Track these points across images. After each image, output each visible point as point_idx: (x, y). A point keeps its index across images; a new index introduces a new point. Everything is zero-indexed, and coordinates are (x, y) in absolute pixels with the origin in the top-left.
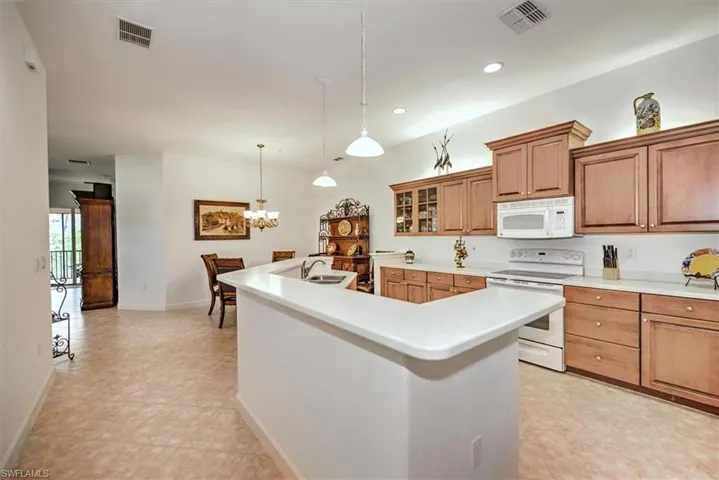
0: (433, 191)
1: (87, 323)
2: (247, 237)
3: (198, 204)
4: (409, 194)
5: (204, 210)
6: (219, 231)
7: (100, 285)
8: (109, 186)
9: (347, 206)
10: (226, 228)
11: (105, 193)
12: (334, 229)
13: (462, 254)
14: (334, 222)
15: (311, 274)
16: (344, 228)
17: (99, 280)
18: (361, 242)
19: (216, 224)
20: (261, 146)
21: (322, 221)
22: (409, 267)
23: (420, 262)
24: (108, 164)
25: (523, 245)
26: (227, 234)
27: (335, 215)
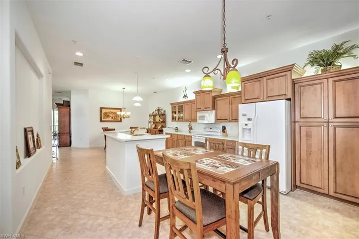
0: (182, 106)
1: (60, 152)
2: (121, 121)
3: (101, 108)
4: (175, 107)
5: (104, 111)
6: (110, 119)
7: (65, 138)
8: (69, 102)
9: (159, 110)
10: (112, 118)
11: (67, 104)
12: (154, 119)
13: (191, 128)
14: (154, 116)
15: (134, 134)
16: (157, 119)
17: (65, 136)
18: (162, 124)
19: (108, 116)
20: (124, 88)
21: (150, 116)
22: (177, 133)
23: (180, 131)
24: (68, 93)
25: (207, 126)
26: (113, 120)
27: (155, 113)
